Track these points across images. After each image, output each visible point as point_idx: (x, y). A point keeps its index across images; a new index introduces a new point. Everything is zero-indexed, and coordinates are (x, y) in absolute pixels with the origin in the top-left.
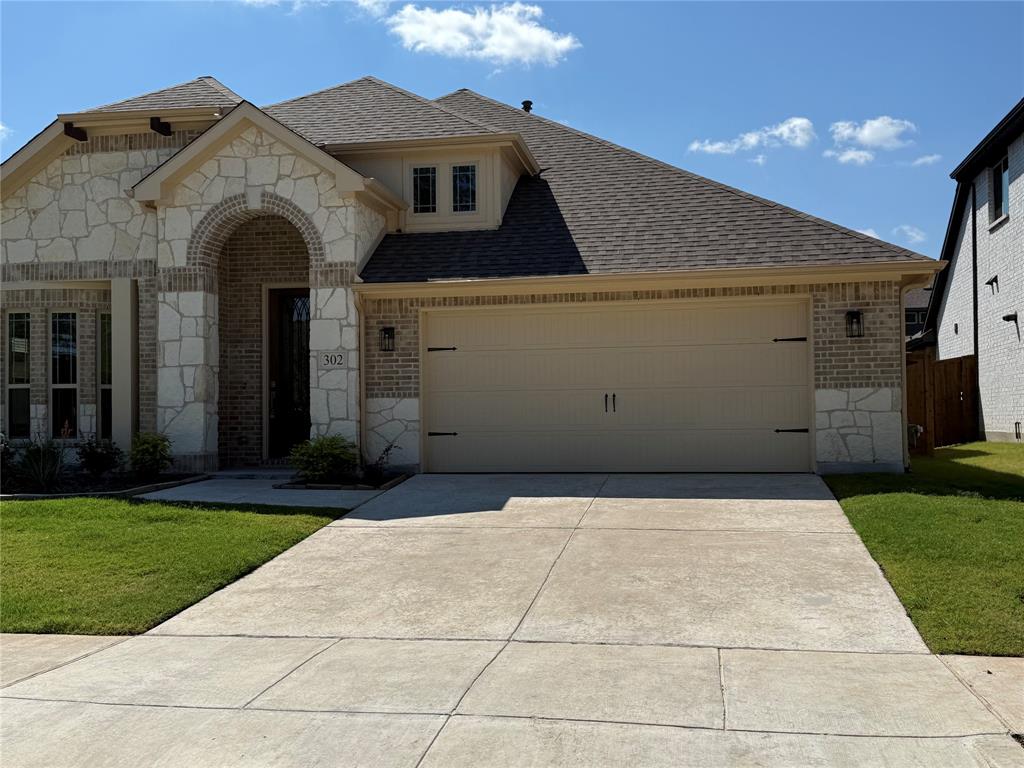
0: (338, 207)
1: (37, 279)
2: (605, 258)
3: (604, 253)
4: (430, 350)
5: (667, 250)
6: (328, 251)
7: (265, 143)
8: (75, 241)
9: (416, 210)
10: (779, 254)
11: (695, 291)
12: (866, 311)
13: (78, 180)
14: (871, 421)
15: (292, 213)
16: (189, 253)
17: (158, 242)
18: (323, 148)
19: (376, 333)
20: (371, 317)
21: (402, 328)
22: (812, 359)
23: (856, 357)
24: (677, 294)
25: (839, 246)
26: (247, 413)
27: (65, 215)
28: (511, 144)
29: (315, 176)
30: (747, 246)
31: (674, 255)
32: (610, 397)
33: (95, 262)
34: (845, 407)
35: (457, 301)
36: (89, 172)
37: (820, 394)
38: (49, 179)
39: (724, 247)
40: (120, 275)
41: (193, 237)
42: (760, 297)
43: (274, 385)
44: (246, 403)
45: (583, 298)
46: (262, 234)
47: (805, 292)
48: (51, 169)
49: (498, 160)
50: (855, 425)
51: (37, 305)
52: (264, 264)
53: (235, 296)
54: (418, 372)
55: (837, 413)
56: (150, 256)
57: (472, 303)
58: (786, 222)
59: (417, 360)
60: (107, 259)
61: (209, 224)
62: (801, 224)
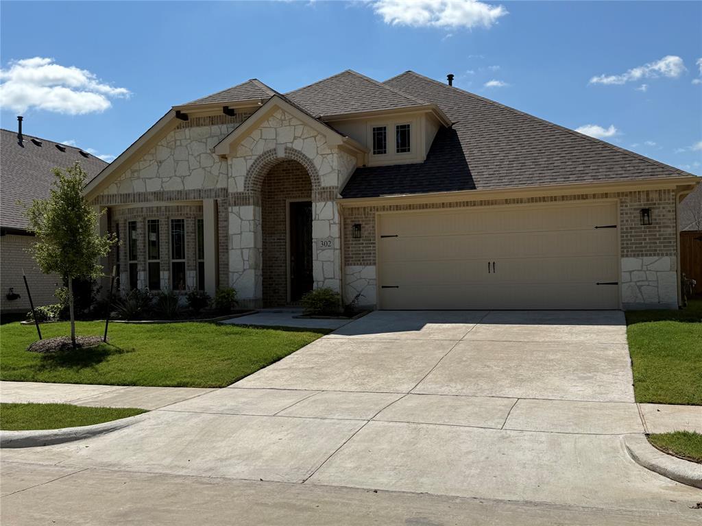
0: (328, 154)
1: (163, 200)
2: (488, 179)
3: (488, 176)
4: (382, 237)
5: (527, 173)
6: (322, 180)
7: (287, 118)
8: (183, 178)
9: (374, 153)
10: (598, 174)
11: (544, 198)
12: (654, 208)
13: (184, 143)
14: (657, 278)
15: (302, 159)
16: (245, 184)
17: (228, 178)
18: (319, 119)
19: (350, 228)
20: (347, 218)
21: (366, 224)
22: (619, 239)
23: (647, 238)
24: (532, 200)
25: (636, 168)
26: (278, 275)
27: (177, 163)
28: (430, 111)
29: (315, 137)
30: (578, 169)
31: (531, 176)
32: (492, 264)
33: (194, 190)
34: (640, 269)
35: (398, 208)
36: (190, 139)
37: (624, 260)
38: (168, 143)
39: (563, 170)
40: (208, 197)
41: (247, 174)
42: (586, 201)
43: (293, 258)
44: (278, 269)
45: (474, 204)
46: (285, 170)
47: (615, 197)
48: (168, 137)
49: (423, 121)
50: (647, 280)
51: (163, 215)
52: (286, 188)
53: (271, 207)
54: (375, 250)
55: (635, 272)
56: (224, 186)
57: (407, 209)
58: (605, 153)
59: (374, 243)
60: (200, 188)
61: (256, 167)
62: (614, 154)
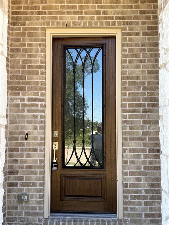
44: (28, 156)
